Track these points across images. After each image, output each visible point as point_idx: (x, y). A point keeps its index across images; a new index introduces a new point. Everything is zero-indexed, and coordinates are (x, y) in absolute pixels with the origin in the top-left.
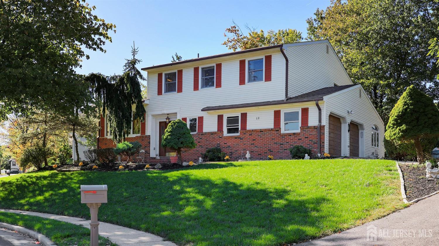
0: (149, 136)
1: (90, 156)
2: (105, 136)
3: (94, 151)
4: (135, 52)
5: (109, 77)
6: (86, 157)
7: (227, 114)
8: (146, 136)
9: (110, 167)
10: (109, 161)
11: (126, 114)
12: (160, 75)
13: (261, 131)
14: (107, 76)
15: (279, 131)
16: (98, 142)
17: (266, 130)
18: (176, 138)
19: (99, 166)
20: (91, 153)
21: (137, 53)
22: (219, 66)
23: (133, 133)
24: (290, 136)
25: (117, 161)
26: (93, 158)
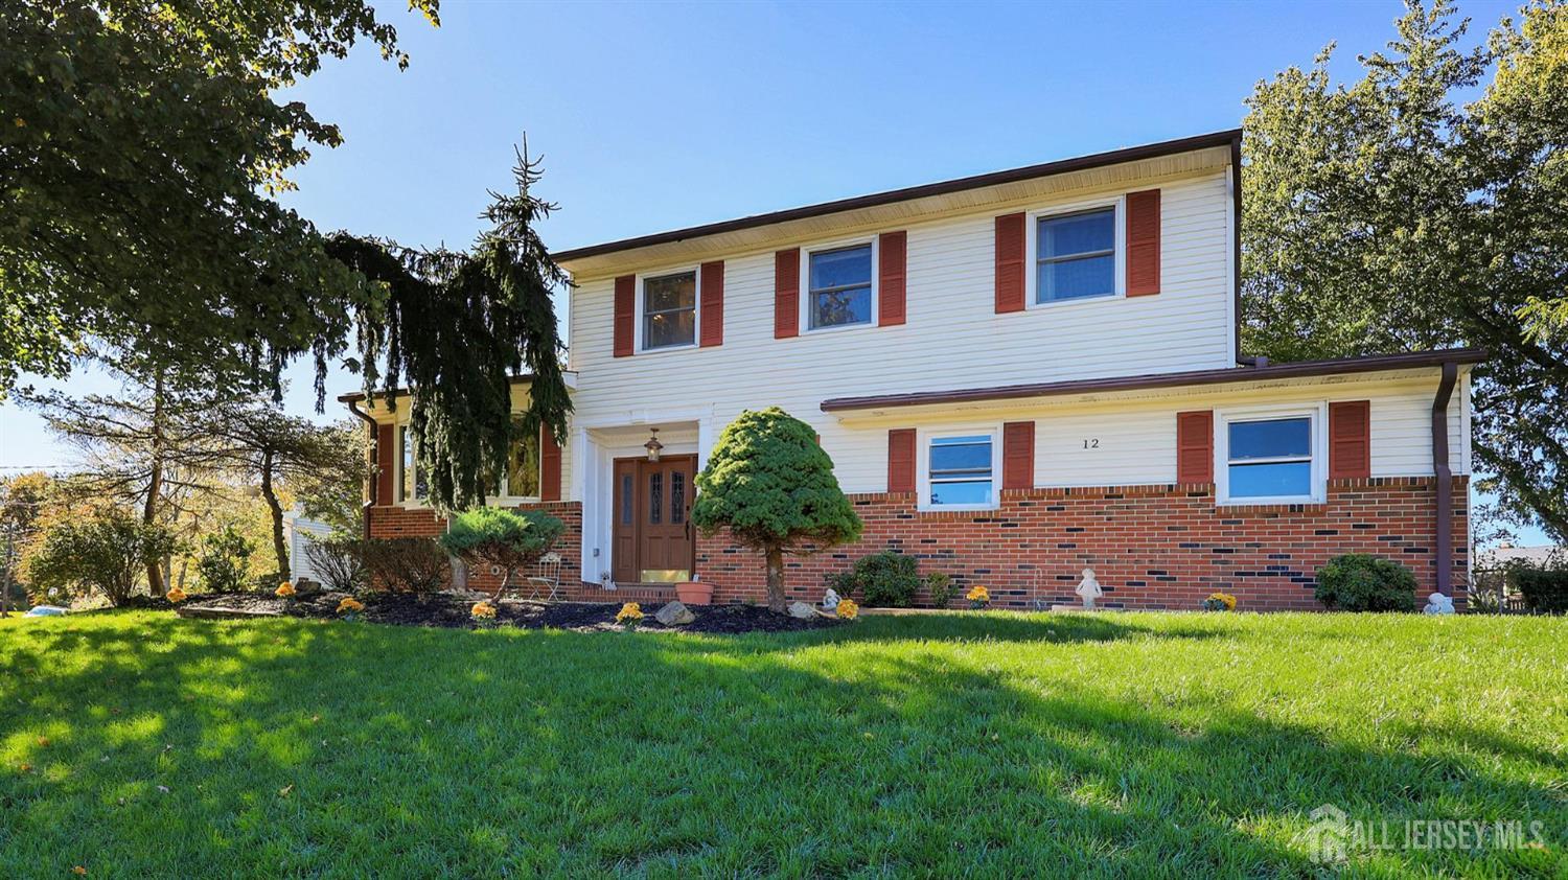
0: (579, 504)
1: (334, 563)
2: (396, 503)
3: (351, 547)
4: (530, 172)
5: (415, 253)
6: (318, 567)
7: (932, 429)
8: (565, 504)
9: (420, 607)
10: (415, 588)
11: (490, 403)
12: (624, 287)
13: (1112, 494)
14: (406, 247)
15: (1207, 495)
16: (369, 522)
17: (1137, 492)
18: (777, 485)
19: (369, 601)
20: (338, 556)
21: (537, 176)
22: (894, 245)
23: (510, 494)
24: (1268, 516)
25: (449, 587)
26: (344, 574)
